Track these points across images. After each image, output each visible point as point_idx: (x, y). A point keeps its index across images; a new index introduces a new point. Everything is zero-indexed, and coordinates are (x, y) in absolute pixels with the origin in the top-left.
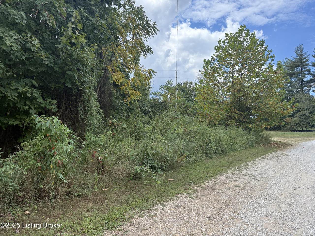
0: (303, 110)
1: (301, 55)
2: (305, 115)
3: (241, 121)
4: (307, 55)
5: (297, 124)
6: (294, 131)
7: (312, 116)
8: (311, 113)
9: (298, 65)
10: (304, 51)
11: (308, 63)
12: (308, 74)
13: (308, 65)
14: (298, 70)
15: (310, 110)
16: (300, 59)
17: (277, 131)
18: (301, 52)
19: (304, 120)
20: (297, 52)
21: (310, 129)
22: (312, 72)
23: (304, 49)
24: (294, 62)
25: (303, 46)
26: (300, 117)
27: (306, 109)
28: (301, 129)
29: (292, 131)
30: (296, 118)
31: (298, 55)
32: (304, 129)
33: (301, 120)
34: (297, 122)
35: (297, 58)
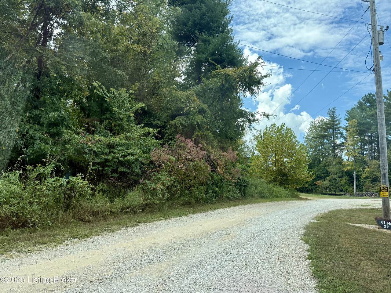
0: (333, 174)
1: (333, 117)
2: (335, 179)
3: (282, 183)
4: (339, 118)
5: (327, 188)
6: (324, 194)
7: (341, 180)
8: (340, 177)
9: (330, 127)
10: (336, 114)
11: (340, 125)
12: (341, 137)
13: (341, 127)
14: (331, 131)
15: (339, 174)
16: (333, 121)
17: (309, 193)
18: (333, 114)
19: (334, 184)
20: (329, 113)
21: (338, 193)
22: (344, 135)
23: (336, 112)
24: (327, 124)
25: (336, 109)
26: (330, 181)
27: (336, 173)
28: (330, 193)
29: (322, 194)
30: (326, 182)
31: (331, 117)
32: (333, 192)
33: (332, 184)
34: (327, 186)
35: (330, 119)
